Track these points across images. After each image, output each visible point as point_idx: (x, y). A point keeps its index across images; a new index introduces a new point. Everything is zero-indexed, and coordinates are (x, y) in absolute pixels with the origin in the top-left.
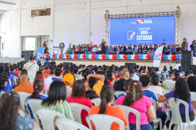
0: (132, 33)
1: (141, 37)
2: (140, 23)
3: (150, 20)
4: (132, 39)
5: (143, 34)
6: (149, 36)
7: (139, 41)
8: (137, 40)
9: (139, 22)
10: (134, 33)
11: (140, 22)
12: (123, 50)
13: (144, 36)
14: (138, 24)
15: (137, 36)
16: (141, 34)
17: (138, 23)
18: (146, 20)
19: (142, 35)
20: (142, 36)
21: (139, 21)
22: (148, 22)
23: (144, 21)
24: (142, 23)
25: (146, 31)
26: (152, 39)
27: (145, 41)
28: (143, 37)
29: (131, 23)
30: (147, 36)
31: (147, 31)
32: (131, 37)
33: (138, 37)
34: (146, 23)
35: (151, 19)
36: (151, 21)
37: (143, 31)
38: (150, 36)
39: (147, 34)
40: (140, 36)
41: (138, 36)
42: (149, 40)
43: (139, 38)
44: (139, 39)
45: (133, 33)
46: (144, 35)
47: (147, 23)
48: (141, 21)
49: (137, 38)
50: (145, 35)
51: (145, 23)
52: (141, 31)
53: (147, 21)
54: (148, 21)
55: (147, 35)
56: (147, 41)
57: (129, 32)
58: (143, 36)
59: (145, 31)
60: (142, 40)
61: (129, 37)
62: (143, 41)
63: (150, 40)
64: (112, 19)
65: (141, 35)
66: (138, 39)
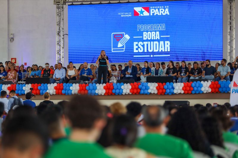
0: (122, 36)
1: (143, 46)
2: (142, 15)
3: (165, 9)
4: (123, 50)
5: (149, 39)
6: (162, 43)
7: (139, 53)
8: (135, 51)
9: (139, 13)
10: (127, 37)
11: (142, 12)
12: (131, 75)
13: (152, 42)
14: (137, 17)
15: (135, 43)
16: (144, 39)
17: (136, 14)
18: (155, 9)
19: (147, 40)
20: (145, 43)
21: (138, 9)
22: (161, 12)
23: (151, 10)
24: (146, 14)
25: (156, 31)
26: (169, 50)
27: (153, 53)
28: (147, 45)
29: (119, 14)
30: (157, 43)
31: (158, 33)
32: (120, 45)
33: (137, 45)
34: (155, 15)
35: (168, 7)
36: (167, 10)
37: (147, 32)
38: (166, 42)
39: (159, 39)
40: (141, 43)
41: (137, 43)
42: (163, 51)
43: (139, 47)
44: (139, 49)
45: (125, 36)
46: (151, 40)
47: (157, 15)
48: (143, 10)
49: (135, 47)
50: (154, 41)
51: (153, 14)
52: (144, 33)
53: (157, 10)
54: (160, 10)
55: (158, 41)
56: (158, 53)
57: (115, 35)
58: (149, 42)
59: (153, 33)
60: (146, 51)
61: (116, 46)
62: (148, 53)
63: (166, 51)
64: (72, 5)
65: (143, 41)
66: (137, 49)
